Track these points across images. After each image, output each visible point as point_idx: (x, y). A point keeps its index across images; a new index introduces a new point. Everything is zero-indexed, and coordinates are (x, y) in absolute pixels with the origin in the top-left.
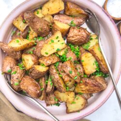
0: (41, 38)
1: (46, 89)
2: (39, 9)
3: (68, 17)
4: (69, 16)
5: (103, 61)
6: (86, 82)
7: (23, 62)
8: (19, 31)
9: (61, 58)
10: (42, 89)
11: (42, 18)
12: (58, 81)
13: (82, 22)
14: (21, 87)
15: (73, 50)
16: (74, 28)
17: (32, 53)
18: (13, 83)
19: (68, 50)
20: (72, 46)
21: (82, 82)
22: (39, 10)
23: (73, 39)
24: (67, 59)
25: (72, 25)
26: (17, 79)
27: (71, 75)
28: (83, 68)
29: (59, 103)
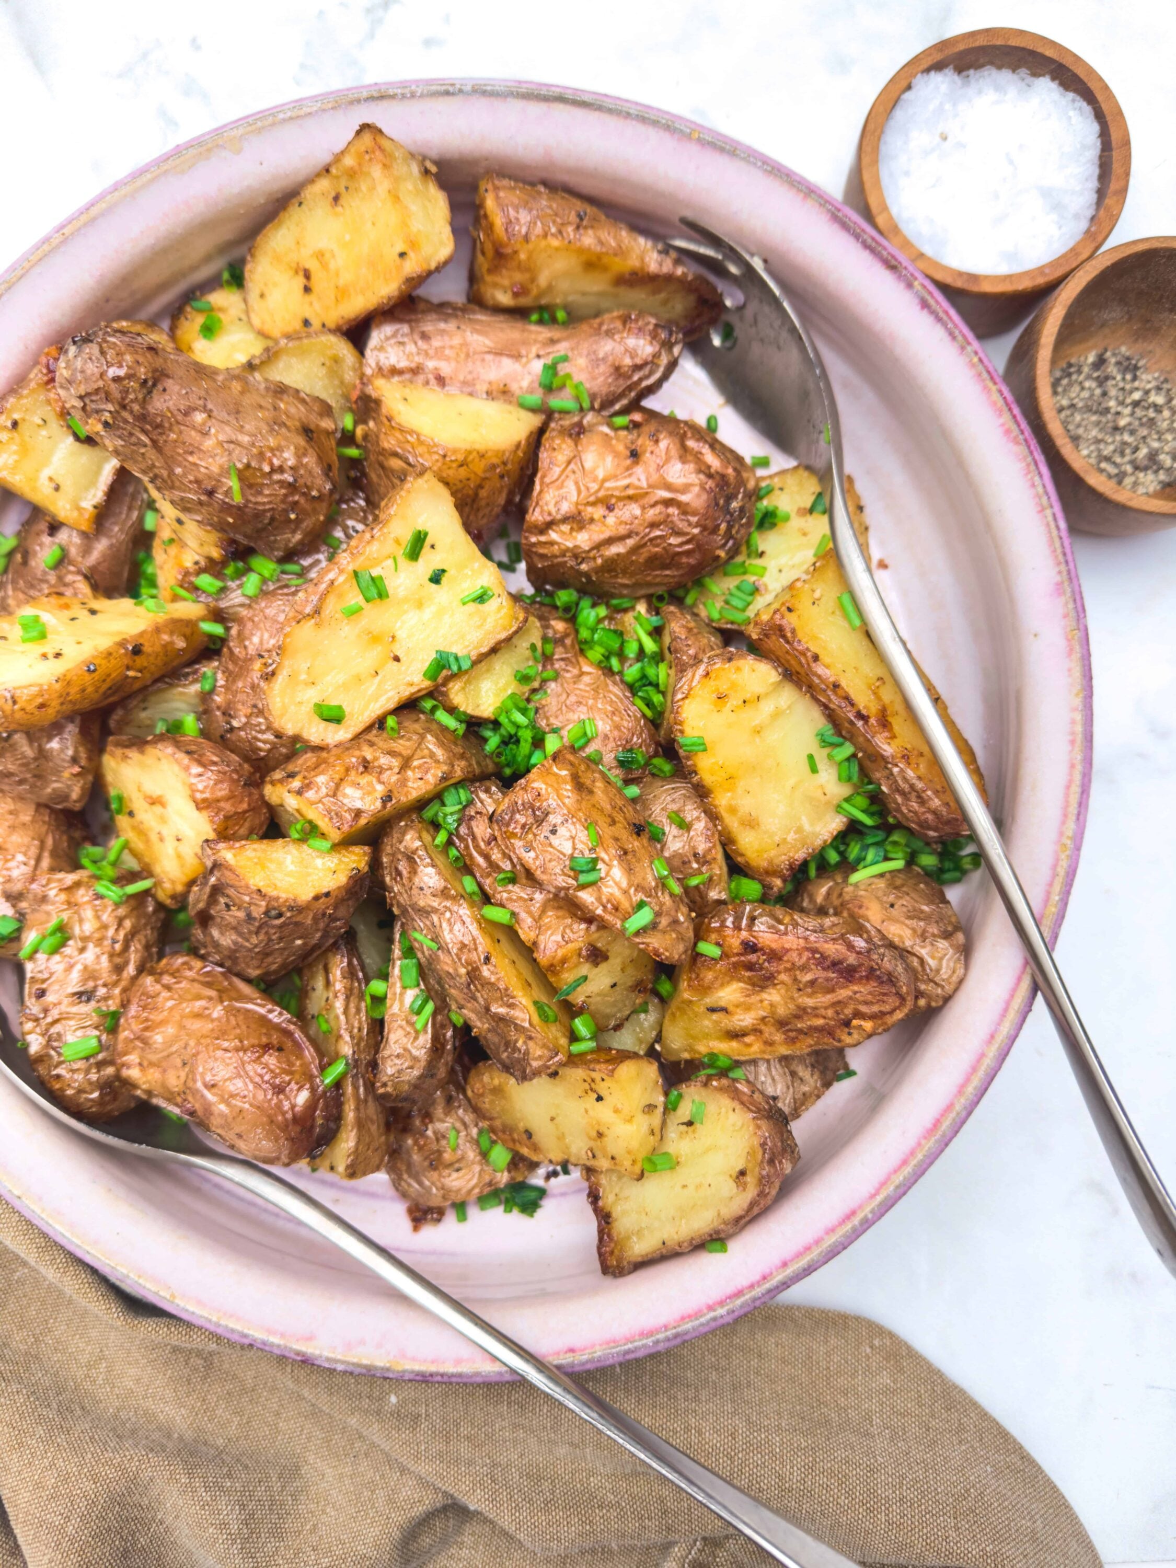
0: (265, 566)
1: (374, 1065)
2: (212, 284)
3: (510, 332)
4: (519, 313)
5: (898, 724)
6: (750, 947)
7: (122, 821)
8: (54, 527)
9: (493, 742)
10: (338, 1068)
11: (250, 366)
12: (474, 974)
13: (650, 363)
14: (133, 1073)
15: (596, 654)
16: (578, 432)
17: (191, 724)
18: (51, 1041)
19: (547, 659)
20: (590, 614)
21: (708, 949)
22: (221, 298)
23: (583, 540)
24: (552, 744)
25: (555, 403)
26: (84, 996)
27: (586, 897)
28: (713, 816)
29: (537, 1179)
